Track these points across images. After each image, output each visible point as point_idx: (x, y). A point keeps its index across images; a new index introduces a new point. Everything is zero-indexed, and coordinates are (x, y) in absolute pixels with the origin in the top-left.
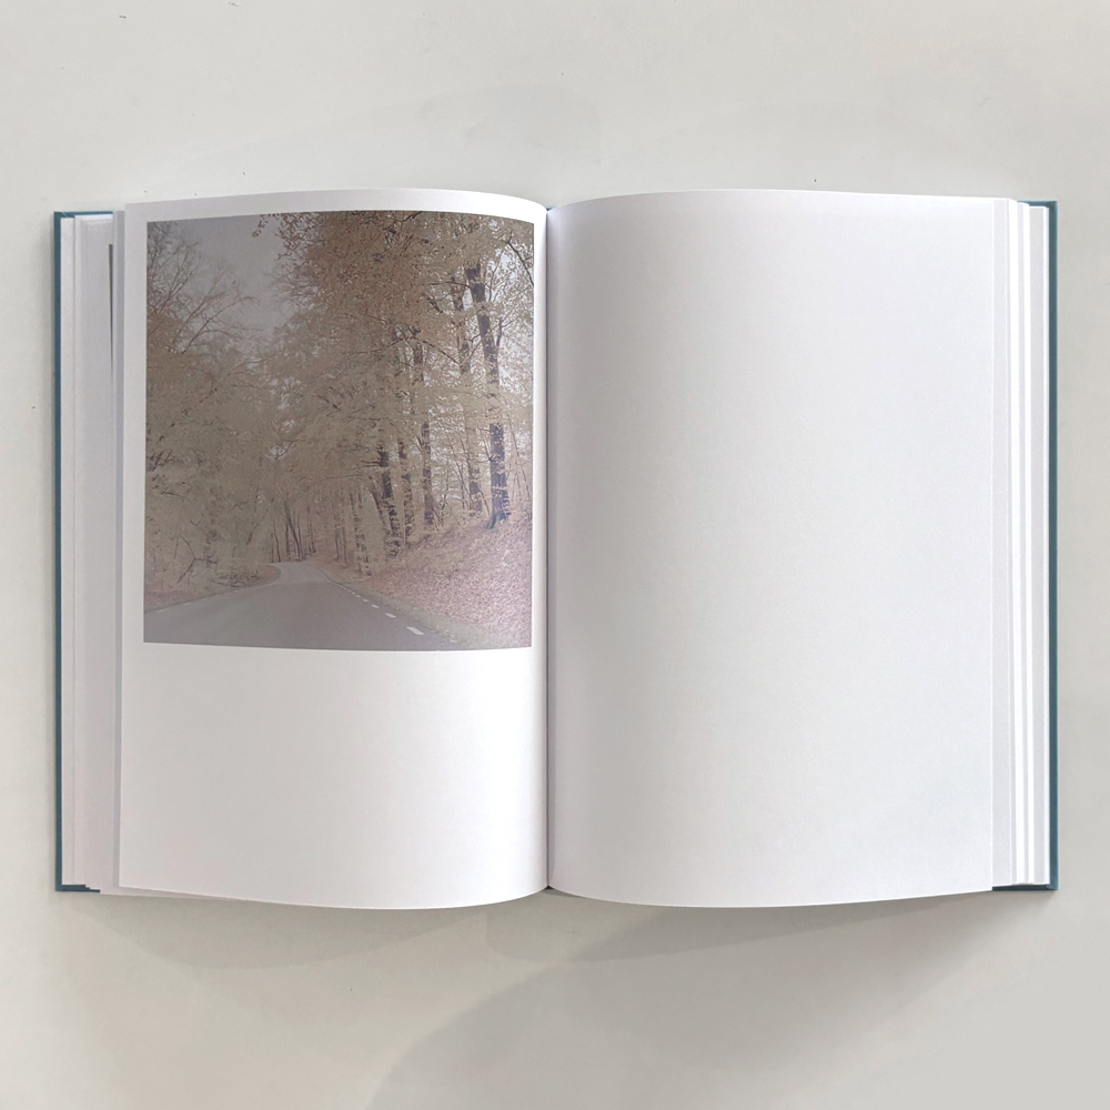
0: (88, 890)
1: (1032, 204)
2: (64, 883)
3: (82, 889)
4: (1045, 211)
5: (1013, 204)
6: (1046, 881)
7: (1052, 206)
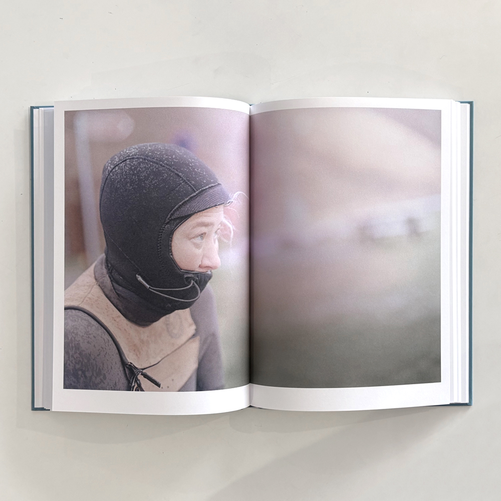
0: (45, 410)
1: (461, 102)
2: (35, 407)
3: (42, 409)
4: (468, 105)
5: (454, 102)
6: (467, 401)
7: (471, 103)
